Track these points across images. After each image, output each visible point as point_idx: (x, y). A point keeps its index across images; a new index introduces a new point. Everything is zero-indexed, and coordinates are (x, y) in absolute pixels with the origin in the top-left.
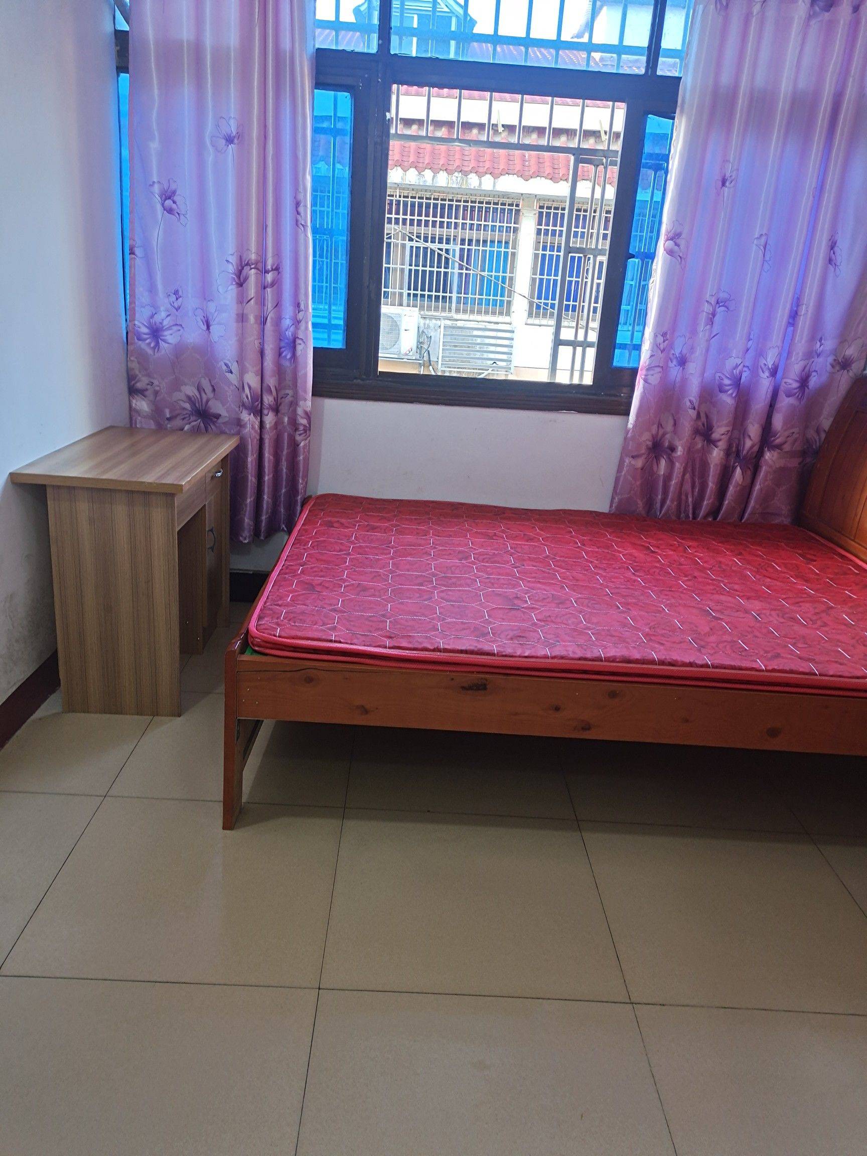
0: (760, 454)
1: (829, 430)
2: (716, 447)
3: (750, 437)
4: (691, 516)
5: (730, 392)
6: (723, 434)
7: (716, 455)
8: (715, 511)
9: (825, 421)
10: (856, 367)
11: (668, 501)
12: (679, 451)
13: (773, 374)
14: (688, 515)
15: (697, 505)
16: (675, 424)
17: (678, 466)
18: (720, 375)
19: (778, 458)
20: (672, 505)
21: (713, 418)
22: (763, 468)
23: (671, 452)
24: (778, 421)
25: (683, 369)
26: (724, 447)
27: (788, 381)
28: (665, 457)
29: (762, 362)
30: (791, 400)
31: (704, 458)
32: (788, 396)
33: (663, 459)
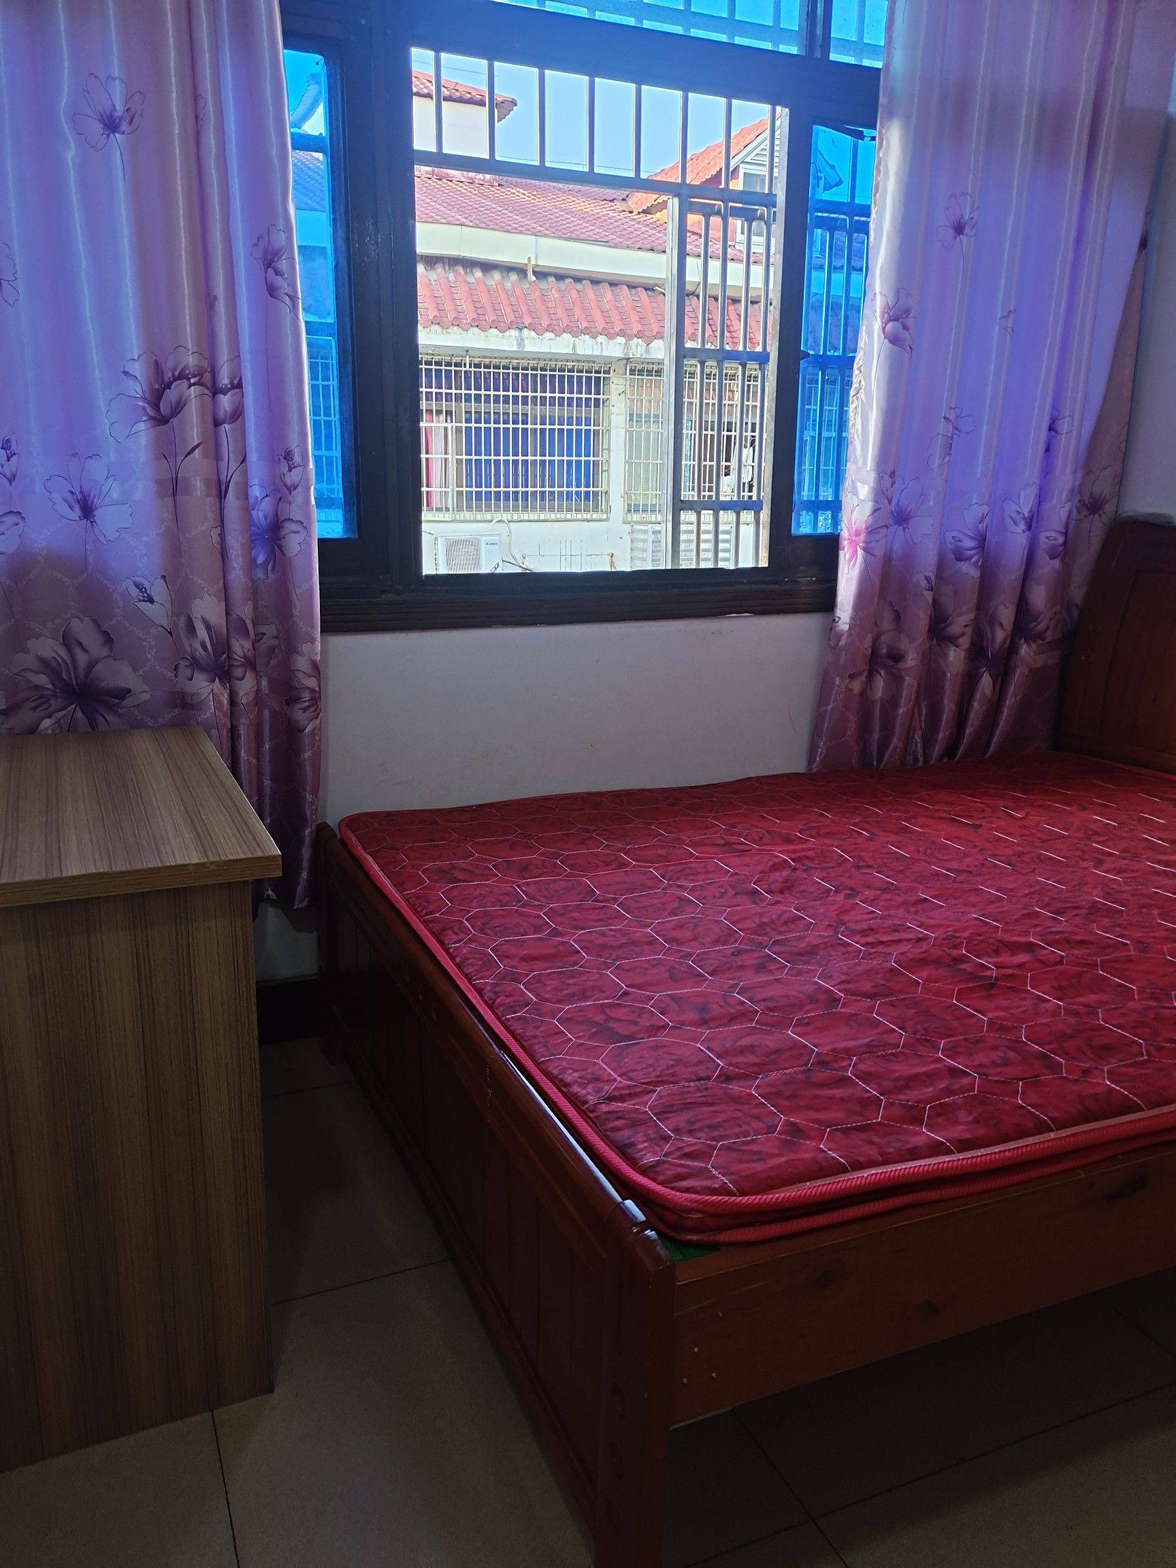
2: (957, 646)
3: (1001, 625)
4: (921, 759)
5: (974, 559)
6: (966, 626)
7: (955, 658)
8: (951, 748)
9: (1077, 593)
10: (1109, 508)
11: (895, 740)
12: (912, 659)
13: (1029, 527)
14: (916, 759)
15: (928, 741)
16: (898, 617)
17: (910, 682)
18: (954, 534)
19: (1037, 653)
20: (901, 745)
21: (948, 603)
22: (1018, 671)
23: (893, 663)
24: (1039, 597)
25: (904, 529)
26: (967, 646)
27: (1051, 535)
28: (883, 673)
29: (1011, 509)
30: (1056, 563)
31: (933, 666)
32: (1052, 558)
33: (879, 676)
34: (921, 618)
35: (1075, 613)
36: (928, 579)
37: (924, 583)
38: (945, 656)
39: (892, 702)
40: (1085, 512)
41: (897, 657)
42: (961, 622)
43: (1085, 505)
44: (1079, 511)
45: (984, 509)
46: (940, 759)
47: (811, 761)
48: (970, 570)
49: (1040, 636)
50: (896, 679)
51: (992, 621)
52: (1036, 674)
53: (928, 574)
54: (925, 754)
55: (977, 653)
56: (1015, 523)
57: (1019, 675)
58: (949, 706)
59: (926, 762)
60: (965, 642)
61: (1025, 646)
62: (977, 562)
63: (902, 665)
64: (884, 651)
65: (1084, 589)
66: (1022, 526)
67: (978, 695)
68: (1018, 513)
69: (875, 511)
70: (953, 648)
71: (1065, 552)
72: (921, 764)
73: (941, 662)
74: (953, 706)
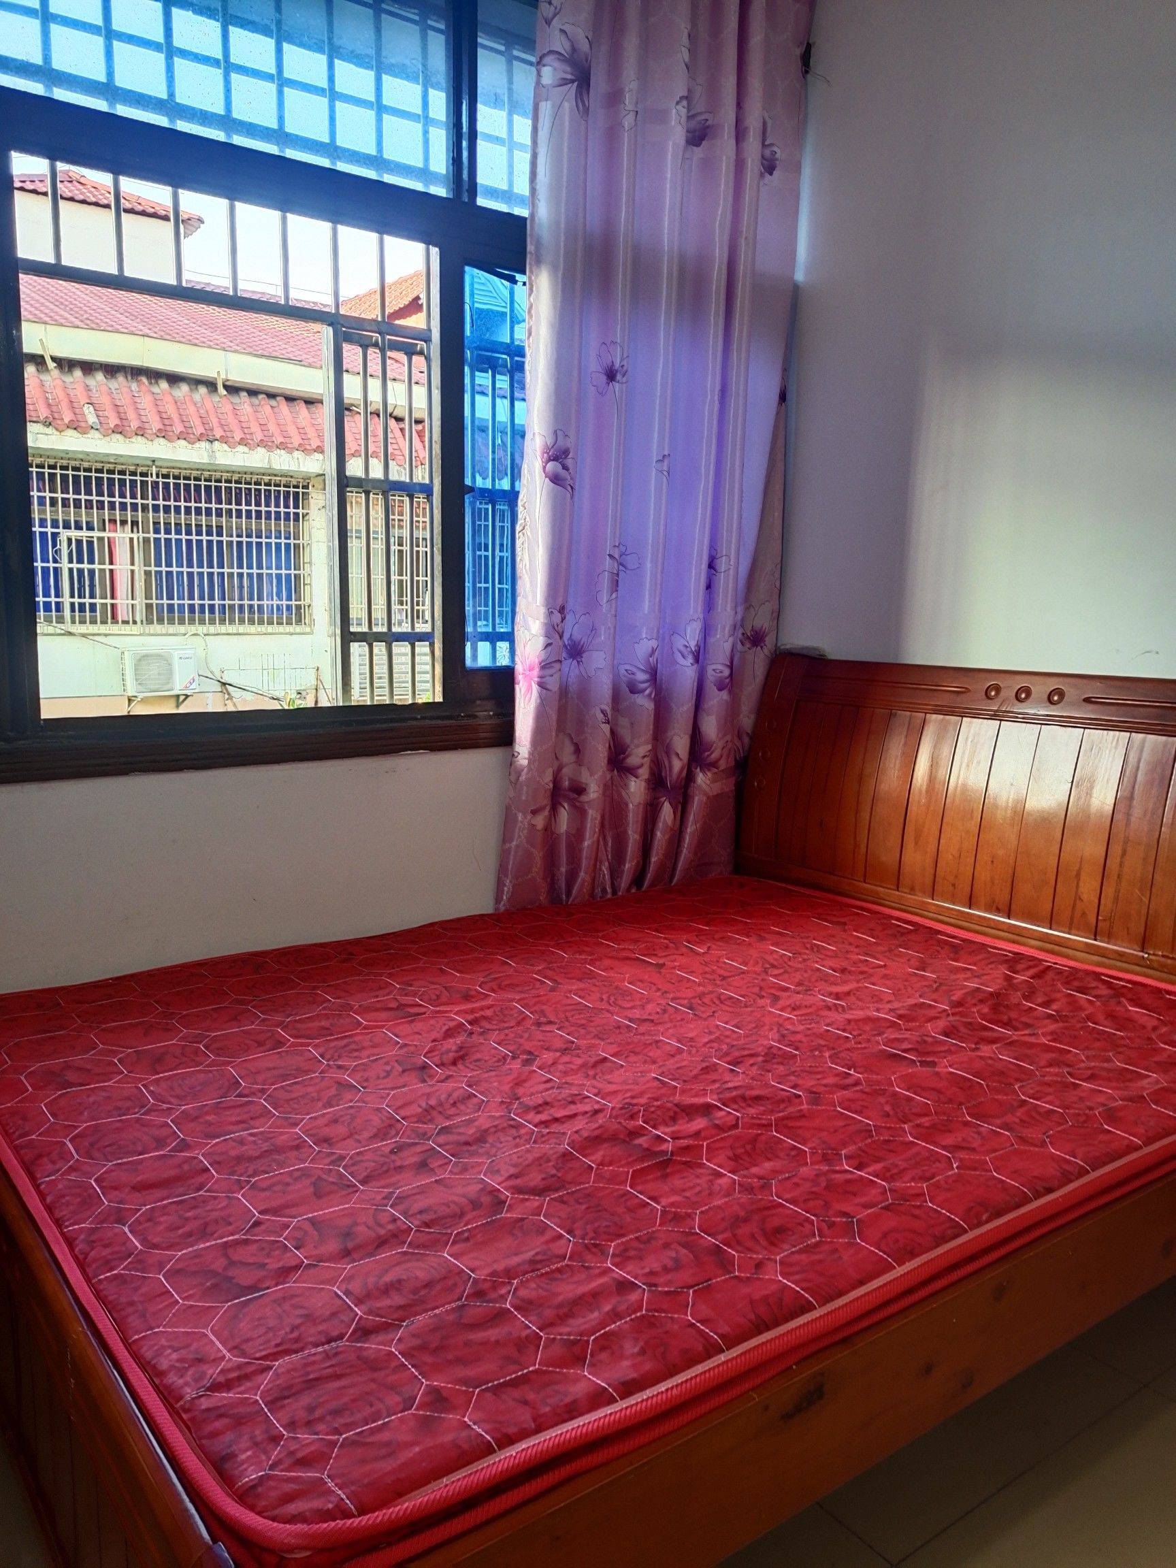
0: (690, 778)
2: (637, 777)
3: (678, 754)
4: (609, 890)
5: (647, 692)
6: (644, 757)
7: (636, 789)
8: (638, 879)
9: (747, 721)
10: (769, 641)
11: (582, 874)
12: (594, 792)
13: (697, 660)
14: (604, 890)
15: (615, 872)
16: (578, 750)
17: (593, 816)
18: (628, 667)
19: (714, 781)
20: (588, 878)
21: (625, 734)
22: (696, 799)
23: (576, 796)
24: (711, 727)
25: (578, 662)
26: (646, 776)
27: (717, 667)
28: (566, 805)
29: (679, 643)
30: (724, 695)
31: (616, 797)
32: (720, 690)
33: (562, 809)
34: (599, 750)
35: (746, 740)
36: (603, 712)
37: (600, 716)
38: (626, 786)
39: (577, 835)
40: (748, 645)
41: (579, 790)
42: (639, 753)
43: (748, 638)
44: (743, 644)
45: (654, 643)
46: (628, 890)
47: (498, 900)
48: (644, 703)
49: (714, 764)
50: (580, 812)
51: (668, 750)
52: (714, 802)
53: (604, 707)
54: (612, 884)
55: (657, 782)
56: (684, 657)
57: (697, 803)
58: (633, 836)
59: (614, 892)
60: (644, 772)
61: (701, 775)
62: (651, 694)
63: (584, 798)
64: (567, 783)
65: (753, 717)
66: (690, 660)
67: (660, 825)
68: (686, 647)
69: (548, 645)
70: (633, 779)
71: (731, 683)
72: (609, 896)
73: (624, 793)
74: (637, 837)
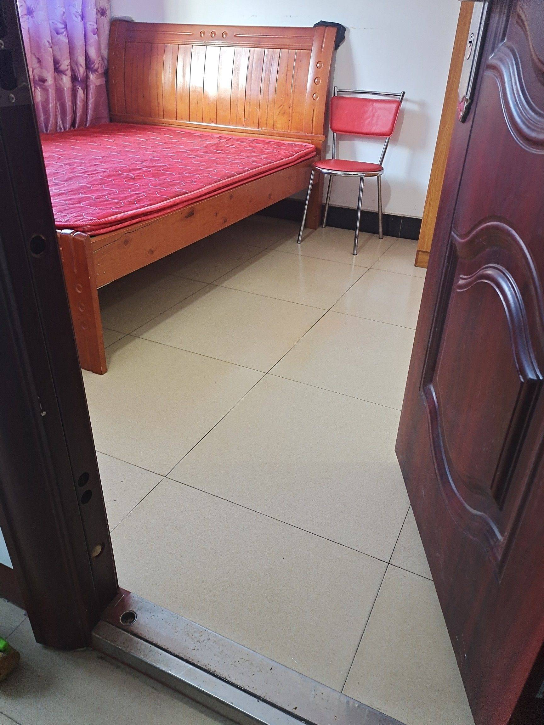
0: (87, 77)
1: (108, 57)
2: (66, 75)
3: (81, 65)
4: (62, 128)
5: (64, 34)
6: (68, 65)
7: (66, 81)
8: (73, 124)
9: (105, 53)
10: (108, 13)
11: (51, 120)
12: (50, 81)
15: (64, 121)
16: (39, 61)
19: (97, 79)
20: (54, 121)
21: (58, 54)
23: (42, 83)
24: (93, 53)
26: (70, 75)
27: (91, 24)
28: (39, 88)
29: (73, 10)
30: (96, 36)
31: (58, 85)
32: (94, 34)
34: (50, 62)
37: (47, 44)
38: (62, 80)
39: (46, 102)
40: (100, 15)
41: (44, 81)
42: (65, 64)
43: (99, 11)
44: (97, 14)
45: (63, 9)
46: (70, 128)
49: (96, 71)
50: (45, 91)
51: (77, 63)
52: (98, 88)
53: (48, 39)
54: (63, 126)
55: (74, 78)
56: (76, 17)
57: (92, 88)
58: (68, 104)
59: (65, 129)
60: (69, 73)
61: (92, 75)
62: (66, 35)
63: (46, 84)
64: (37, 77)
66: (80, 19)
67: (79, 98)
68: (77, 12)
70: (64, 76)
72: (63, 131)
73: (61, 83)
